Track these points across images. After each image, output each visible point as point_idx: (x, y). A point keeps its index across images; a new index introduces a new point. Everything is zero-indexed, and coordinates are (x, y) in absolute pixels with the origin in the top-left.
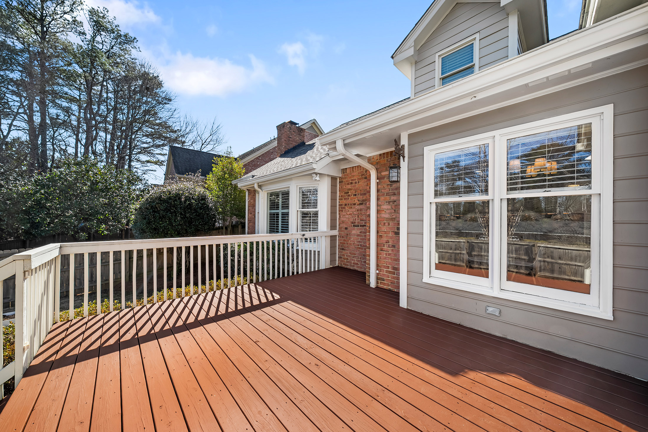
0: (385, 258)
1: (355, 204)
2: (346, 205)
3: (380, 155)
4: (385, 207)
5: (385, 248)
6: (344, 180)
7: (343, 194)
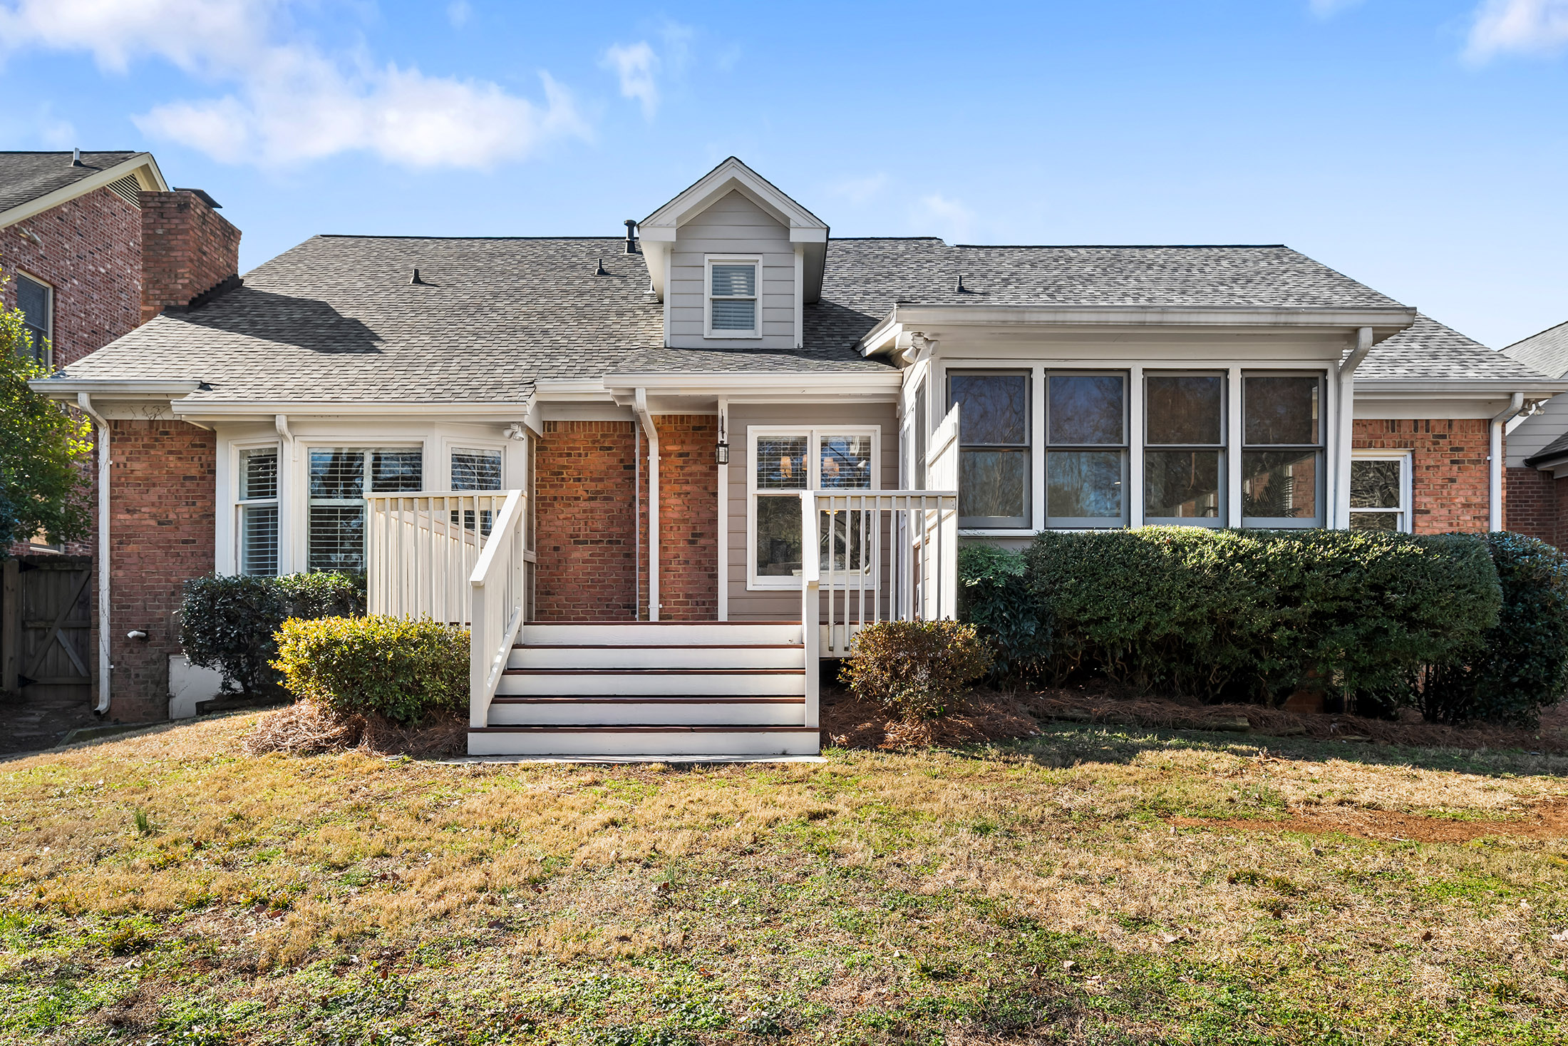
0: (673, 582)
1: (577, 499)
2: (555, 498)
3: (664, 417)
4: (673, 501)
5: (673, 566)
6: (549, 446)
7: (547, 475)
